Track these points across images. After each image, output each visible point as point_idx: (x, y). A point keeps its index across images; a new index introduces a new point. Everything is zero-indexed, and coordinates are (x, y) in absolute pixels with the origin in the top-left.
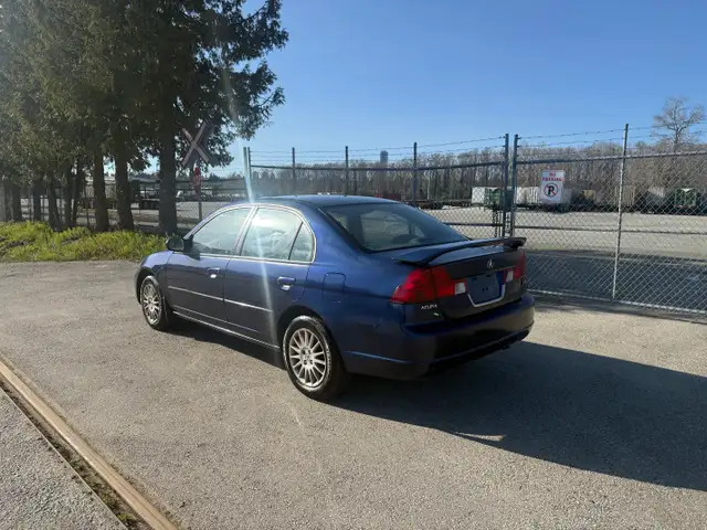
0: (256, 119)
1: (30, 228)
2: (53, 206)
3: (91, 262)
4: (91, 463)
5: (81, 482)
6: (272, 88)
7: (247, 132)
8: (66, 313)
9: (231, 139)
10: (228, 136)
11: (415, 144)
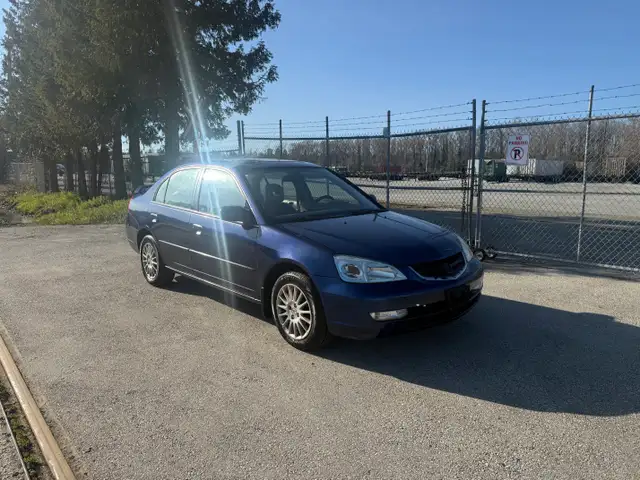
0: (252, 95)
1: (62, 197)
2: (82, 179)
3: (102, 226)
4: (24, 406)
5: (5, 424)
6: (268, 66)
7: (243, 107)
8: (63, 270)
9: (229, 114)
10: (226, 110)
11: (389, 112)
